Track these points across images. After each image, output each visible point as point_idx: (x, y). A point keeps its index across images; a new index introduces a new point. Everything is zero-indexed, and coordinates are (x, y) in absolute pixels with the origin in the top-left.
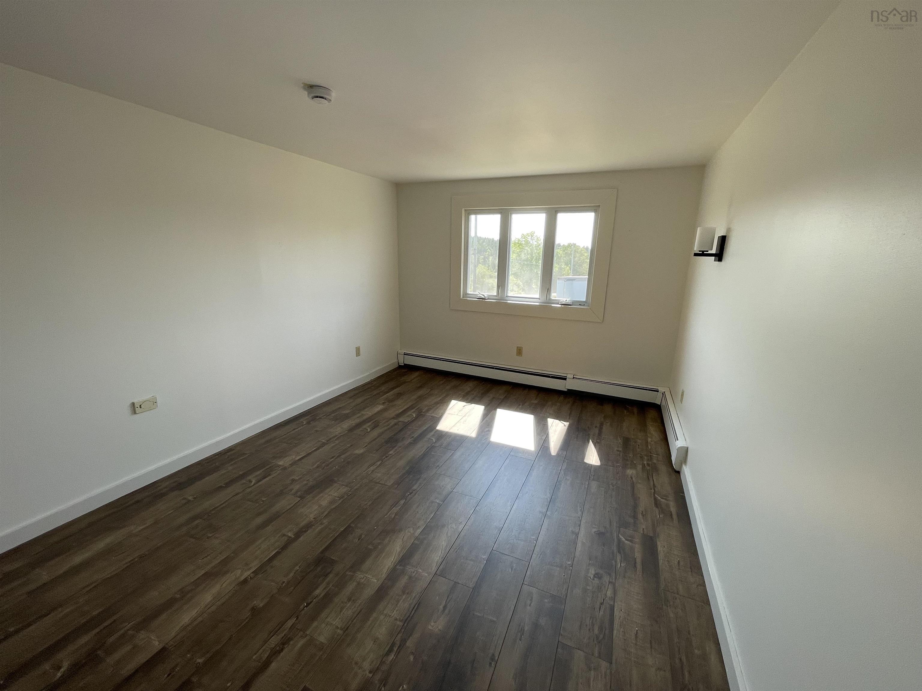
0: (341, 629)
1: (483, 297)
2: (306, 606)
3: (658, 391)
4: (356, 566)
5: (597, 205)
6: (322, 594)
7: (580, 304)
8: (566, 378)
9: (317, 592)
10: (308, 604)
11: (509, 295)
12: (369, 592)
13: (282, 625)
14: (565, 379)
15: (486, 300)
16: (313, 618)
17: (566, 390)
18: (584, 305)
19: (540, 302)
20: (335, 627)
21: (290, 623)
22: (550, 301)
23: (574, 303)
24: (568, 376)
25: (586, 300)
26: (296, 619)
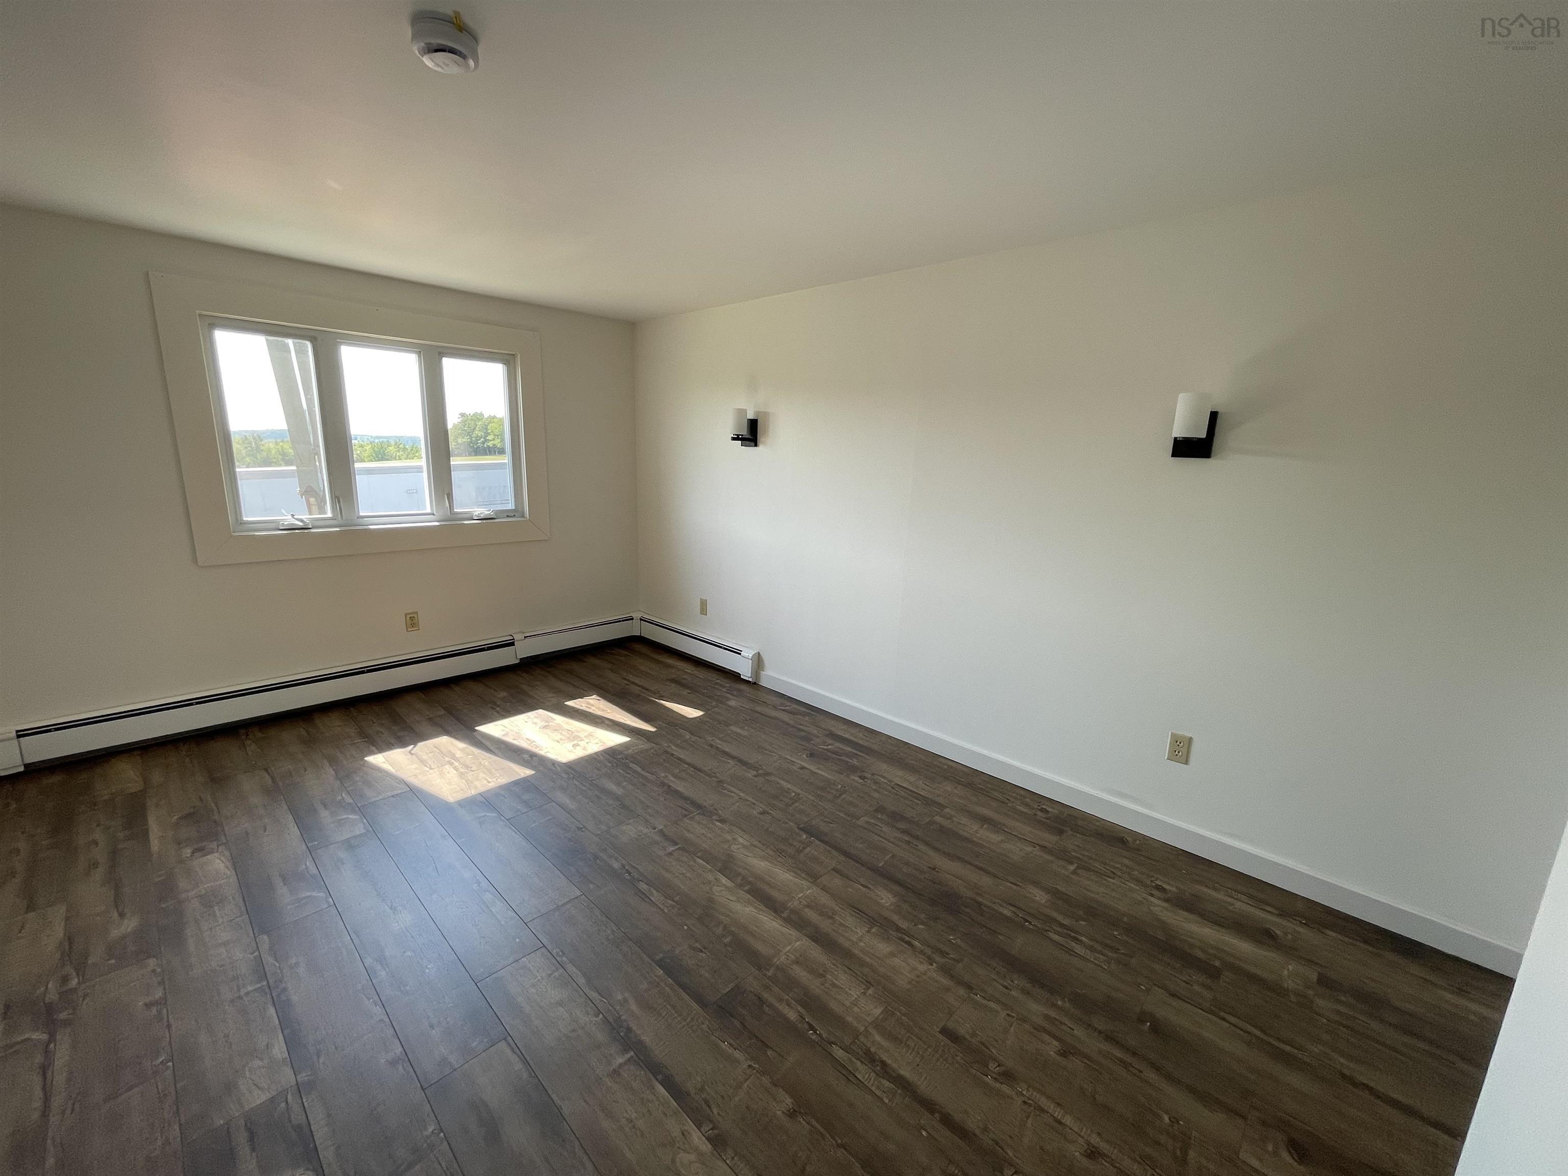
0: (868, 988)
1: (301, 524)
2: (815, 1032)
3: (632, 619)
4: (758, 961)
5: (510, 353)
6: (799, 1009)
7: (508, 514)
8: (514, 642)
9: (792, 1016)
10: (812, 1027)
11: (361, 514)
12: (816, 953)
13: (841, 1064)
14: (512, 644)
15: (309, 531)
16: (839, 1021)
17: (518, 661)
18: (514, 515)
19: (437, 520)
20: (862, 996)
21: (838, 1053)
22: (454, 517)
23: (500, 513)
24: (517, 637)
25: (516, 506)
26: (834, 1044)
